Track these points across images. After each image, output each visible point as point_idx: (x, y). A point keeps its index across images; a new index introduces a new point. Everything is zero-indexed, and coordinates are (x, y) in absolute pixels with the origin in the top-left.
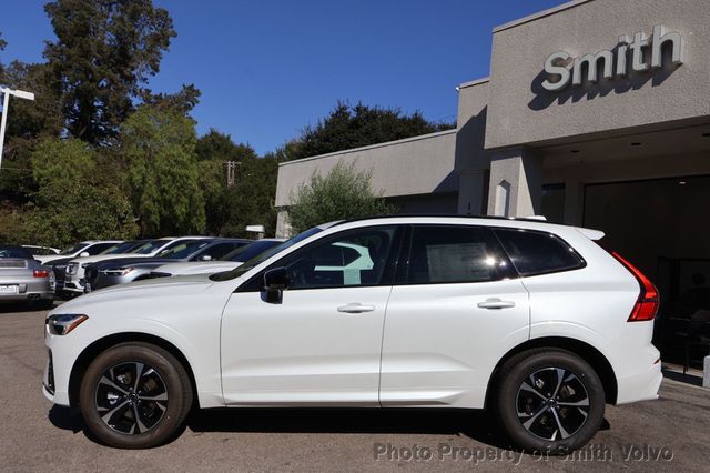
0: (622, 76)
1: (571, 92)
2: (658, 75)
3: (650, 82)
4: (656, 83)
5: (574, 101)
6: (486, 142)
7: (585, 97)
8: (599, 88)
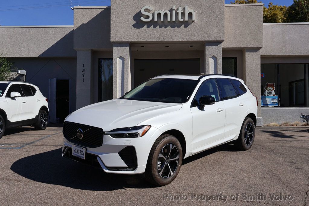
0: (174, 22)
1: (153, 24)
2: (186, 24)
3: (183, 26)
4: (186, 26)
5: (153, 27)
6: (111, 38)
7: (158, 27)
8: (164, 24)
